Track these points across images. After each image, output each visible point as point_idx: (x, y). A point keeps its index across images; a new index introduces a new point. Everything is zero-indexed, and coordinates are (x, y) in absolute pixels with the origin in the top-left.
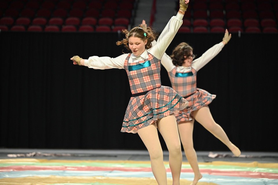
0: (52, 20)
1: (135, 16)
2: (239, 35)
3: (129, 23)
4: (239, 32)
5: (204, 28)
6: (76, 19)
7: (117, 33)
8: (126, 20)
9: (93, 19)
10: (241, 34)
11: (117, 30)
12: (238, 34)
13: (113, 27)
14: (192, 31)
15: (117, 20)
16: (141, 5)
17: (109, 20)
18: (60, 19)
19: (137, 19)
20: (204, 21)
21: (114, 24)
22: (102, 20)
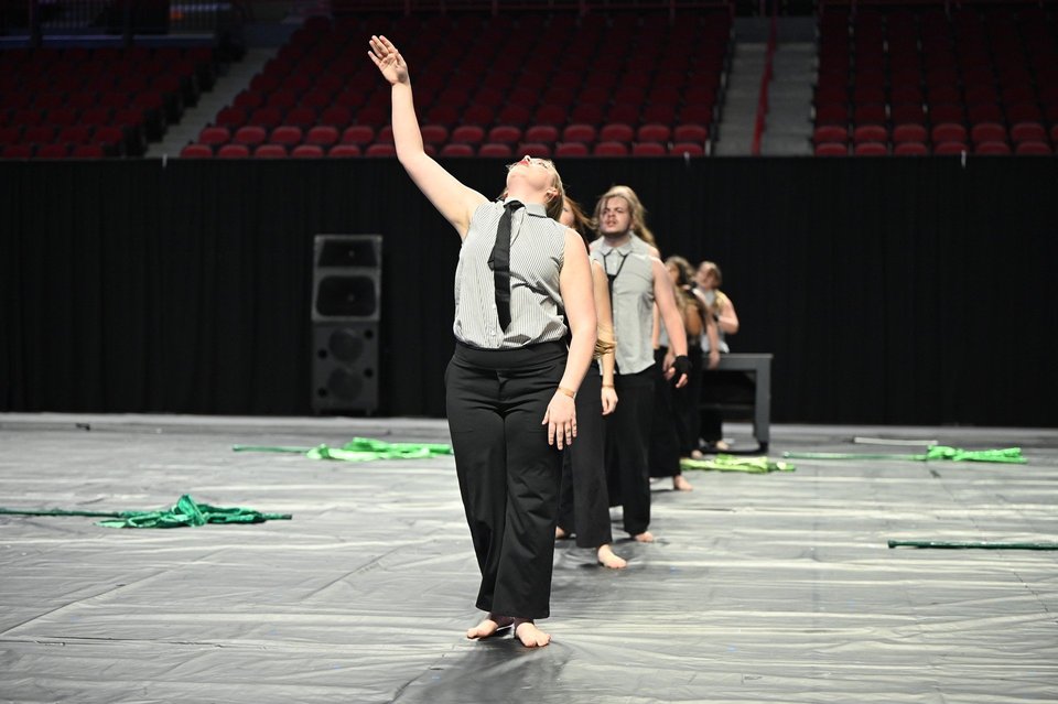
0: (533, 130)
1: (720, 120)
2: (963, 161)
3: (708, 136)
4: (964, 154)
5: (880, 146)
6: (588, 128)
7: (683, 158)
8: (700, 129)
9: (626, 128)
10: (968, 158)
11: (682, 151)
12: (960, 157)
13: (671, 146)
14: (851, 153)
15: (680, 130)
16: (734, 94)
17: (663, 129)
18: (550, 129)
19: (725, 128)
20: (881, 130)
21: (672, 139)
22: (645, 129)
